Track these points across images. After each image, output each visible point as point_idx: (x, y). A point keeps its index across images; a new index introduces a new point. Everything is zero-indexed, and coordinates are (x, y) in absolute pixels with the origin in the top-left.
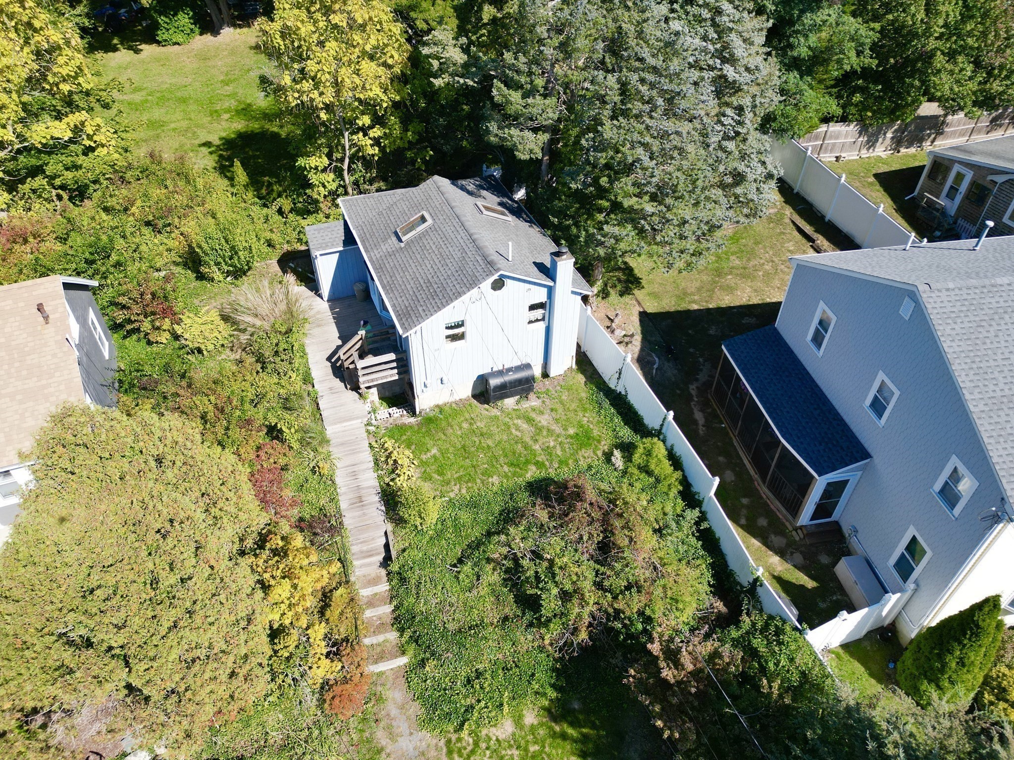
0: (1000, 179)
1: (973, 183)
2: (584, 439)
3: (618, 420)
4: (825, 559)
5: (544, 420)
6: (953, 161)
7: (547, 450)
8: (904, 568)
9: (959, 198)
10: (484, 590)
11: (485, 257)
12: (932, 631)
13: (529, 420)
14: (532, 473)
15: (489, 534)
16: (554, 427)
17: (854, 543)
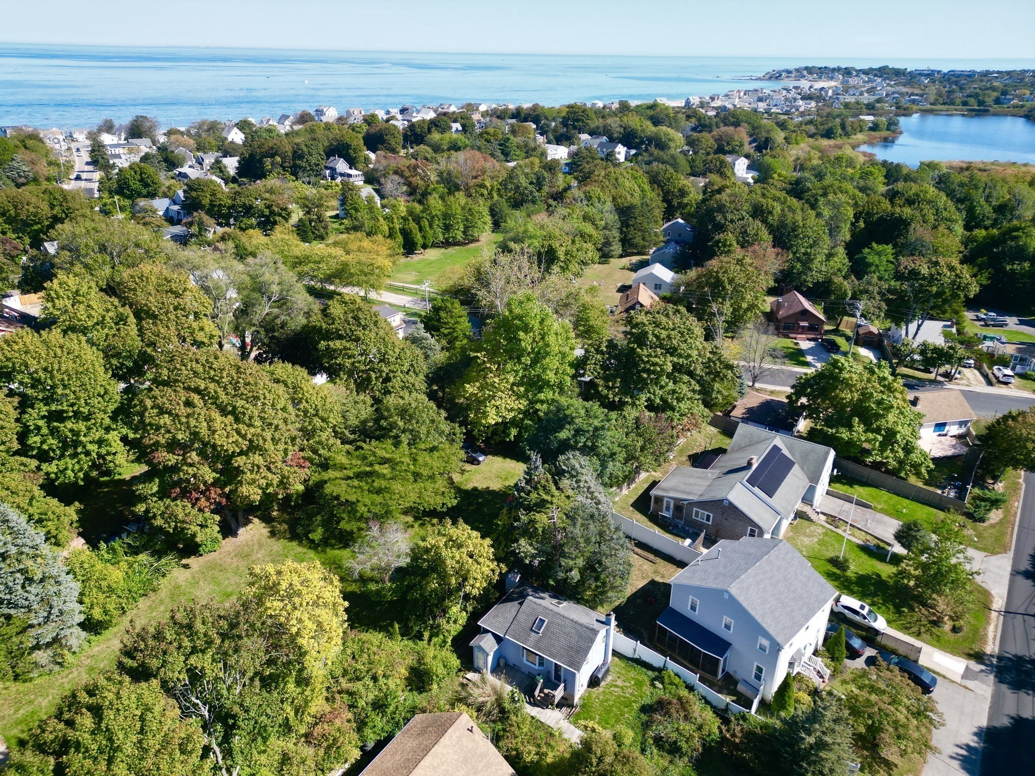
0: (686, 503)
1: (675, 505)
2: (639, 684)
3: (644, 670)
4: (732, 687)
5: (619, 683)
6: (663, 497)
7: (631, 694)
8: (758, 677)
9: (671, 511)
10: (656, 757)
11: (588, 628)
12: (776, 693)
13: (616, 686)
14: (636, 706)
15: (644, 735)
16: (626, 684)
17: (737, 677)
